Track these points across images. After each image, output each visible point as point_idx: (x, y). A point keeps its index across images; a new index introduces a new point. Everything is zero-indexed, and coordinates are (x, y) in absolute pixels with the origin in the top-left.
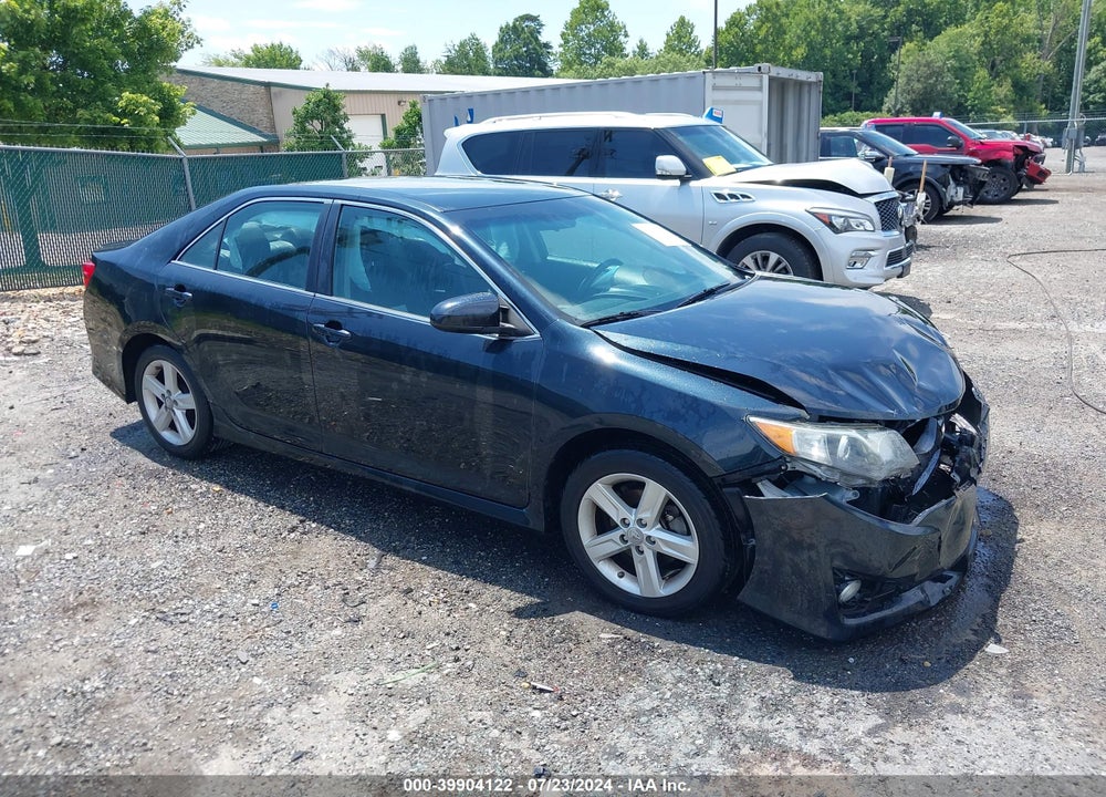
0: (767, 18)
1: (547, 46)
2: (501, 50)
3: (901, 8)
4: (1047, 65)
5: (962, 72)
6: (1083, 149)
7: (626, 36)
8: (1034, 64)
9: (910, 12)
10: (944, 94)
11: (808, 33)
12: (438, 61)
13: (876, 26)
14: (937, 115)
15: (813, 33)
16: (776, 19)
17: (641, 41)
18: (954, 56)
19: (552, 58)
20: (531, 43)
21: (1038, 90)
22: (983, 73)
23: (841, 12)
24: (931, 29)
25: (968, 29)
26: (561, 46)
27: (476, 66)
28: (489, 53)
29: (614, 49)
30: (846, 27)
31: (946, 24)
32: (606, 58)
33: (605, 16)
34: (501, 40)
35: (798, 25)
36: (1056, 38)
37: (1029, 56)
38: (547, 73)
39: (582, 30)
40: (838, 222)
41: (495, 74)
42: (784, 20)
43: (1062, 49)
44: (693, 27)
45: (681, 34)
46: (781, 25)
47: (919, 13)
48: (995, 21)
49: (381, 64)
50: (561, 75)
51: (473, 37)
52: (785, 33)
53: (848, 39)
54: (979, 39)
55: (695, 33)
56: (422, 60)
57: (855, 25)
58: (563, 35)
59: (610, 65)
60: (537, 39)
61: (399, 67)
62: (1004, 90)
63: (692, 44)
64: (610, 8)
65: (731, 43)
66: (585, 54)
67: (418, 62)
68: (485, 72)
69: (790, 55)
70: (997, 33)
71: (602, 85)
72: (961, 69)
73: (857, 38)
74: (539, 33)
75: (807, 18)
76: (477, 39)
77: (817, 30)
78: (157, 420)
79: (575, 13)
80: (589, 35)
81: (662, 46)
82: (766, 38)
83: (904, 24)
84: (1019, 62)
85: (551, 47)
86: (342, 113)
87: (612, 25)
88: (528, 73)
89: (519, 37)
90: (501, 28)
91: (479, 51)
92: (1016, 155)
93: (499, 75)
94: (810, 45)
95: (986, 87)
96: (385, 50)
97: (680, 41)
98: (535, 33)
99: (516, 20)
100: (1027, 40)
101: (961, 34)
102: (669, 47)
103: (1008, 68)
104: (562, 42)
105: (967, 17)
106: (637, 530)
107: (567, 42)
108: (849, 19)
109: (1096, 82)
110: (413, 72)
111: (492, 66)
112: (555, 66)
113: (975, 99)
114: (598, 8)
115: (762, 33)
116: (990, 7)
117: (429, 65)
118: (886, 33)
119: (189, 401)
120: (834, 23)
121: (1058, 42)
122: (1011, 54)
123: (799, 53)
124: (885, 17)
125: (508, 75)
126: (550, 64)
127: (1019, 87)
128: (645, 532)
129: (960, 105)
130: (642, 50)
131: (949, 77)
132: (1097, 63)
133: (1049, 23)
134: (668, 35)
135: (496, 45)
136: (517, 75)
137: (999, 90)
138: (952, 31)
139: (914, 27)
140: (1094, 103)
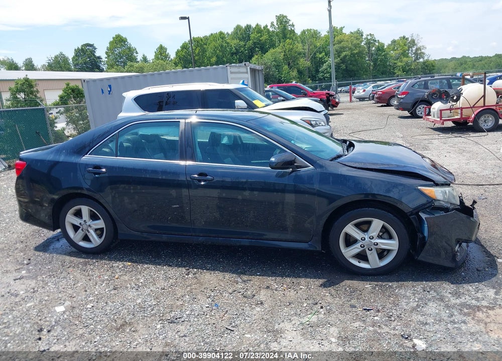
0: (198, 45)
1: (99, 58)
2: (76, 60)
3: (251, 42)
4: (308, 63)
5: (278, 67)
6: (339, 94)
7: (137, 53)
8: (304, 63)
9: (254, 43)
10: (273, 75)
11: (216, 52)
12: (44, 65)
13: (242, 49)
14: (294, 82)
15: (218, 51)
16: (201, 46)
17: (144, 55)
18: (274, 60)
19: (103, 63)
20: (91, 56)
21: (306, 73)
22: (286, 67)
23: (228, 43)
24: (264, 50)
25: (278, 50)
26: (106, 58)
27: (65, 67)
28: (71, 61)
29: (132, 59)
30: (231, 49)
31: (270, 48)
32: (129, 63)
33: (126, 45)
34: (76, 55)
35: (211, 48)
36: (309, 53)
37: (302, 60)
38: (102, 71)
39: (115, 51)
40: (313, 123)
41: (75, 71)
42: (205, 46)
43: (312, 57)
44: (166, 49)
45: (161, 52)
46: (204, 48)
47: (259, 44)
48: (287, 47)
49: (13, 66)
50: (109, 71)
51: (61, 54)
52: (206, 51)
53: (232, 54)
54: (283, 54)
55: (167, 52)
56: (35, 65)
57: (234, 49)
58: (107, 53)
59: (131, 66)
60: (94, 55)
61: (24, 68)
62: (294, 73)
63: (167, 56)
64: (128, 41)
65: (184, 56)
66: (118, 61)
67: (33, 65)
68: (69, 70)
69: (210, 61)
70: (289, 51)
71: (174, 72)
72: (278, 65)
73: (236, 54)
74: (95, 52)
75: (214, 46)
76: (63, 55)
77: (219, 50)
78: (74, 238)
79: (111, 43)
80: (120, 53)
81: (154, 57)
82: (199, 53)
83: (253, 48)
84: (299, 62)
85: (101, 59)
86: (35, 89)
87: (129, 48)
88: (92, 70)
89: (85, 54)
90: (75, 50)
91: (65, 60)
92: (327, 97)
93: (77, 71)
94: (217, 56)
95: (288, 73)
96: (14, 60)
97: (161, 55)
98: (93, 52)
99: (82, 46)
100: (300, 54)
101: (276, 52)
102: (157, 58)
103: (295, 65)
104: (107, 56)
105: (277, 45)
106: (369, 241)
107: (109, 56)
108: (231, 46)
109: (326, 69)
110: (32, 70)
111: (73, 67)
112: (105, 67)
113: (285, 77)
114: (122, 41)
115: (197, 51)
116: (285, 41)
117: (39, 67)
118: (246, 52)
119: (100, 224)
120: (226, 48)
121: (311, 54)
122: (295, 59)
123: (214, 59)
124: (245, 45)
125: (82, 71)
126: (102, 66)
127: (300, 72)
128: (373, 241)
129: (279, 80)
130: (145, 59)
131: (274, 69)
132: (325, 63)
133: (306, 47)
134: (155, 53)
135: (74, 57)
136: (86, 71)
137: (293, 73)
138: (272, 51)
139: (257, 49)
140: (327, 77)
